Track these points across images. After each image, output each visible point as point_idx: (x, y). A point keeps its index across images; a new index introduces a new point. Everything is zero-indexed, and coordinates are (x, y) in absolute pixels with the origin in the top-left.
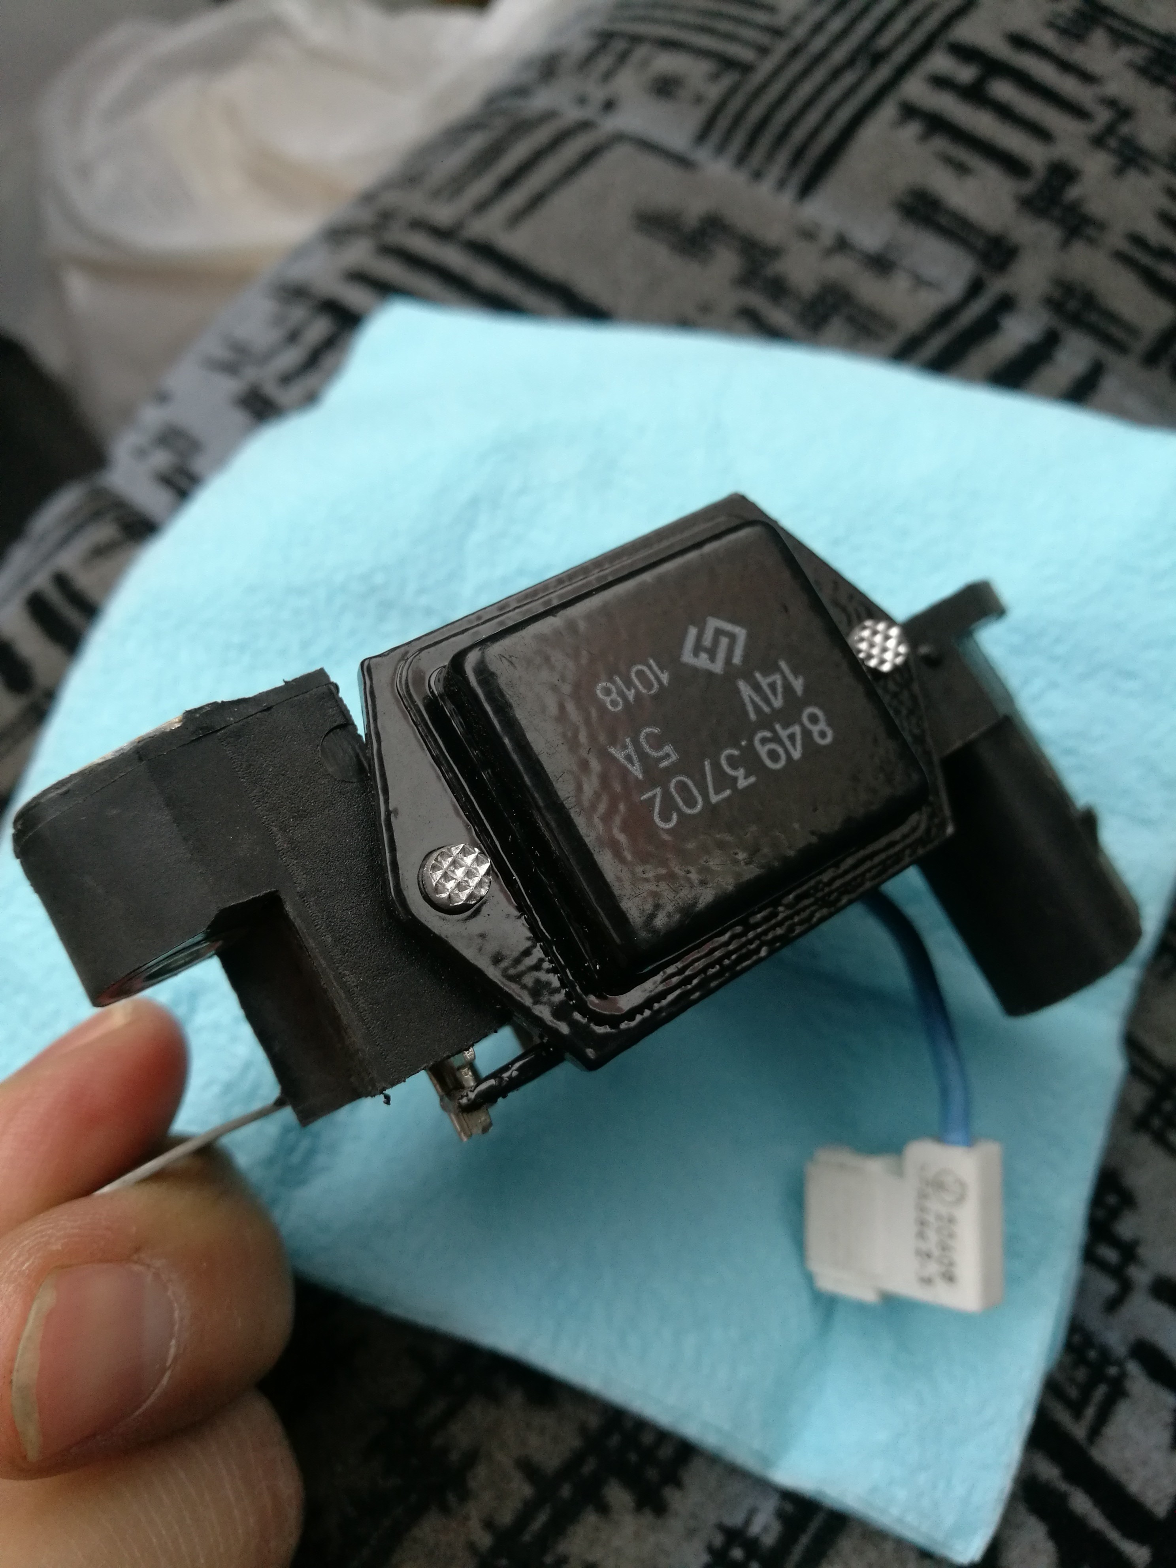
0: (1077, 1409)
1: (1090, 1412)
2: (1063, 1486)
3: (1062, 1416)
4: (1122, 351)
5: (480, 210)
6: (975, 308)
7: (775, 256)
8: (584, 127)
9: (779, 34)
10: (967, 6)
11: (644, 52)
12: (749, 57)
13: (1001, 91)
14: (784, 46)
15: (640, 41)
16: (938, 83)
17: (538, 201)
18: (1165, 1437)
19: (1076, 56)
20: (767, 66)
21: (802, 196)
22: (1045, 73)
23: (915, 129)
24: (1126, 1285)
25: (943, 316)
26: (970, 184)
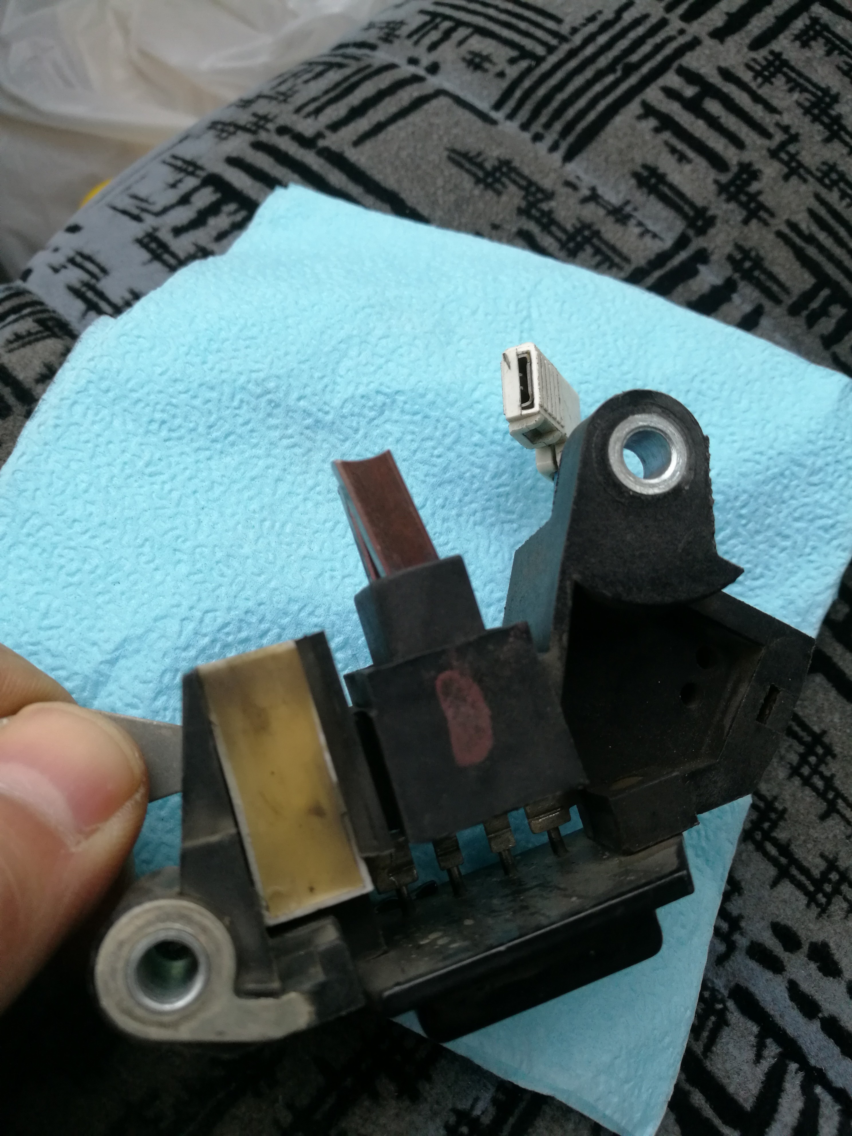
0: (697, 1033)
1: (705, 1034)
4: (777, 301)
5: (335, 127)
6: (683, 256)
7: (549, 196)
8: (416, 79)
9: (563, 39)
10: (695, 43)
11: (462, 32)
12: (540, 51)
13: (713, 107)
14: (565, 47)
15: (459, 24)
16: (670, 93)
17: (379, 128)
18: (750, 1054)
19: (764, 91)
20: (553, 59)
21: (569, 157)
22: (743, 99)
23: (652, 123)
24: (731, 947)
25: (662, 258)
26: (687, 168)
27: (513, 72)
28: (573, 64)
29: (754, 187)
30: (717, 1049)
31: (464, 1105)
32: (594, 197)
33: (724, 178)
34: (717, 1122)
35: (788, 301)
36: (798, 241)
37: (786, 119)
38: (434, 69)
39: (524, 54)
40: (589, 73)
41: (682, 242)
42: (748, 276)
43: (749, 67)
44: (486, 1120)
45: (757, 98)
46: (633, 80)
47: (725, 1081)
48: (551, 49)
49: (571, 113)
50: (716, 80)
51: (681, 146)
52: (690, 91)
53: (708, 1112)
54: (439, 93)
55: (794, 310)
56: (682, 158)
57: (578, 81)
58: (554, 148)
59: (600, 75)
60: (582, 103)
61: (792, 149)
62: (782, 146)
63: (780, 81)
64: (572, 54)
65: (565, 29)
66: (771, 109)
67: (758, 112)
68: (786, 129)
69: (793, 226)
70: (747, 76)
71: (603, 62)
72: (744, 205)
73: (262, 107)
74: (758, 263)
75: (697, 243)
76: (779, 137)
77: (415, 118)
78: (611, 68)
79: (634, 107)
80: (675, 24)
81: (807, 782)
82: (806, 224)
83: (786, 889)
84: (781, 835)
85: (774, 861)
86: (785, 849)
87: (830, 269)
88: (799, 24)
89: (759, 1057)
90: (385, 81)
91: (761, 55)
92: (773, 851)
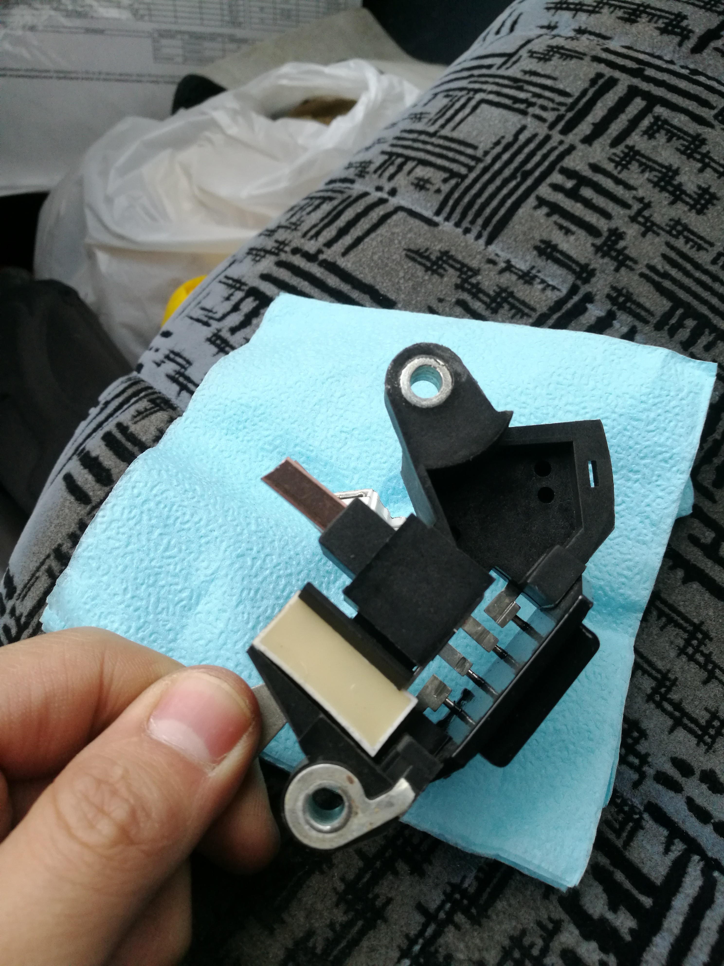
0: (618, 833)
1: (625, 834)
2: (611, 868)
3: (612, 836)
4: (646, 322)
5: (329, 244)
6: (576, 299)
7: (476, 272)
8: (382, 201)
9: (478, 160)
10: (571, 149)
11: (410, 165)
12: (463, 171)
13: (587, 192)
14: (481, 166)
15: (408, 159)
16: (556, 187)
17: (359, 241)
18: (661, 849)
19: (624, 176)
20: (472, 176)
21: (489, 242)
22: (608, 184)
23: (545, 210)
24: (643, 776)
25: (559, 304)
26: (572, 238)
27: (446, 188)
28: (486, 177)
29: (621, 244)
30: (634, 844)
31: (456, 880)
32: (509, 267)
33: (599, 242)
34: (635, 892)
35: (654, 320)
36: (656, 278)
37: (640, 193)
38: (393, 192)
39: (453, 174)
40: (498, 182)
41: (574, 290)
42: (622, 307)
43: (611, 160)
44: (472, 890)
45: (618, 181)
46: (529, 182)
47: (640, 865)
48: (471, 169)
49: (488, 211)
50: (587, 173)
51: (566, 223)
52: (569, 184)
53: (628, 885)
54: (399, 209)
55: (658, 327)
56: (568, 232)
57: (491, 189)
58: (479, 237)
59: (506, 182)
60: (495, 203)
61: (646, 213)
62: (639, 213)
63: (634, 166)
64: (485, 170)
65: (479, 153)
66: (628, 187)
67: (619, 191)
68: (641, 200)
69: (652, 268)
70: (610, 167)
71: (507, 173)
72: (615, 259)
73: (281, 235)
74: (629, 297)
75: (584, 289)
76: (636, 206)
77: (382, 230)
78: (513, 176)
79: (531, 201)
80: (556, 137)
81: (691, 658)
82: (661, 265)
83: (681, 734)
84: (675, 696)
85: (670, 715)
86: (678, 706)
87: (682, 295)
88: (646, 123)
89: (667, 850)
90: (359, 207)
91: (619, 150)
92: (669, 708)
